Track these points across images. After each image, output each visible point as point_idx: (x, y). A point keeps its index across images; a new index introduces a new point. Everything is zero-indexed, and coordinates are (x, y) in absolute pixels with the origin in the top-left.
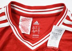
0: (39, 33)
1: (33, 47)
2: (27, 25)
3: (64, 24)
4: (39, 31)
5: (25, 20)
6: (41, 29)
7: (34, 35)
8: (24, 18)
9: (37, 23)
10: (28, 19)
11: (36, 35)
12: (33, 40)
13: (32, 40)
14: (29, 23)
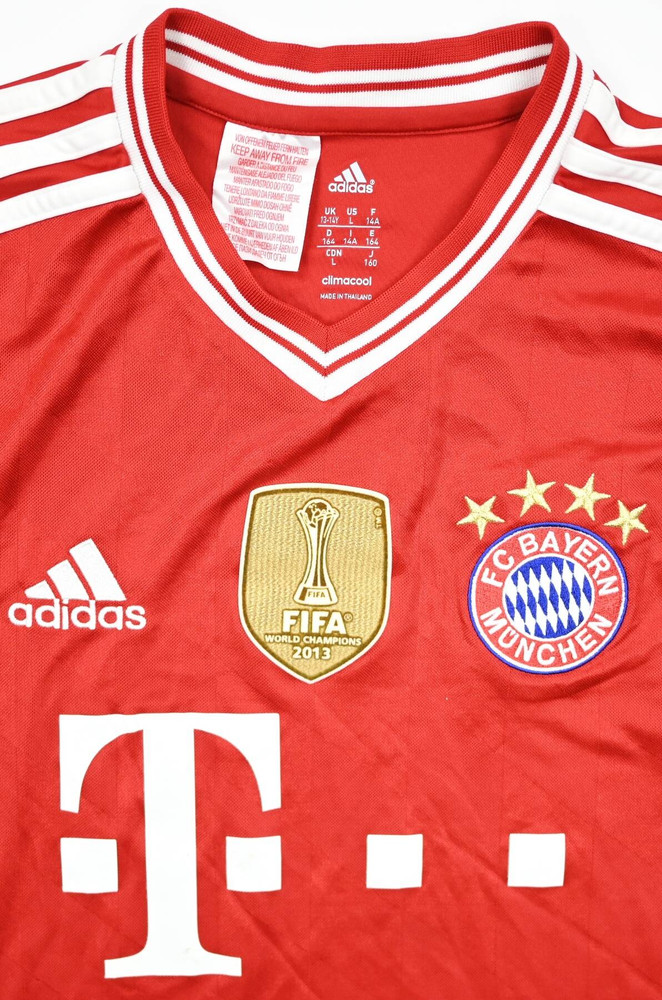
0: (373, 263)
1: (325, 372)
2: (280, 197)
3: (566, 178)
4: (373, 244)
5: (265, 155)
6: (386, 227)
7: (330, 280)
8: (257, 143)
9: (353, 178)
10: (290, 149)
11: (348, 281)
12: (327, 317)
13: (317, 317)
14: (298, 179)
